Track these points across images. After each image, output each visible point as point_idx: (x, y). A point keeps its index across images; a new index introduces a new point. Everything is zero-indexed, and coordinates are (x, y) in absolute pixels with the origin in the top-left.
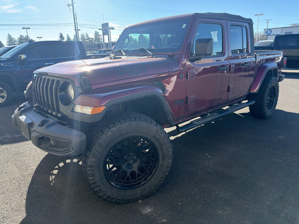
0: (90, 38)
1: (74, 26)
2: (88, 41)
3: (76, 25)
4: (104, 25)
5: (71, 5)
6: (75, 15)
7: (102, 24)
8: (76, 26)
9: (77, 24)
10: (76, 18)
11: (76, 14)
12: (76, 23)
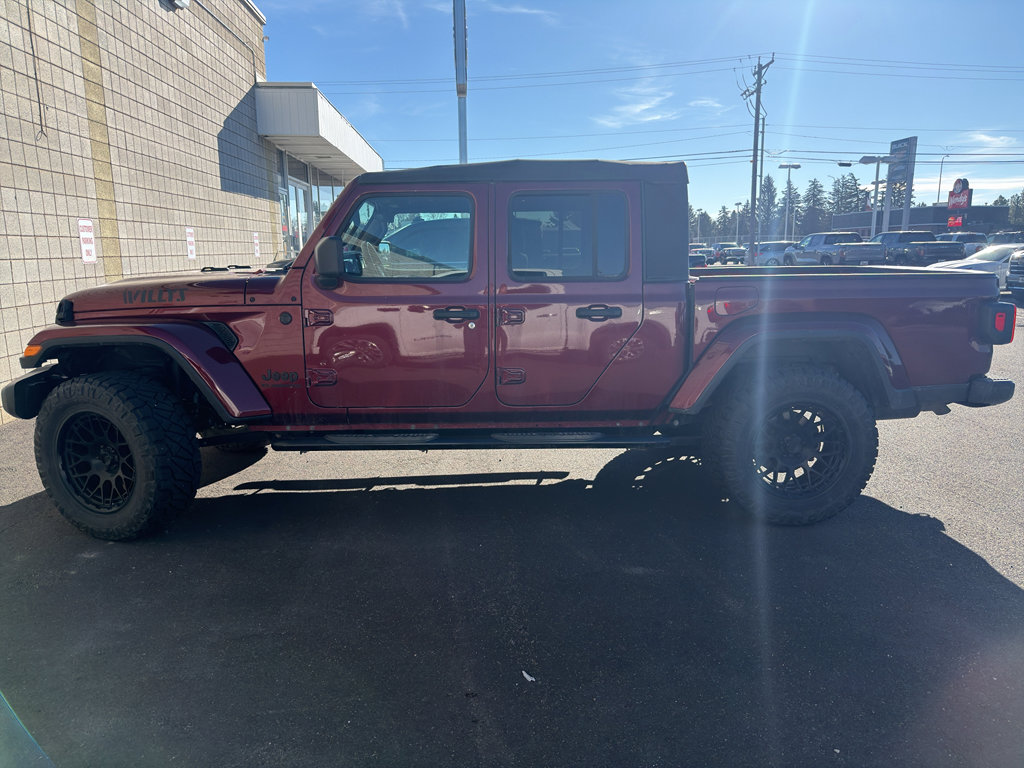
0: (863, 191)
1: (751, 158)
2: (852, 202)
3: (759, 152)
4: (900, 145)
5: (752, 93)
6: (761, 122)
7: (893, 143)
8: (759, 158)
9: (762, 150)
10: (763, 132)
11: (763, 119)
12: (759, 147)
